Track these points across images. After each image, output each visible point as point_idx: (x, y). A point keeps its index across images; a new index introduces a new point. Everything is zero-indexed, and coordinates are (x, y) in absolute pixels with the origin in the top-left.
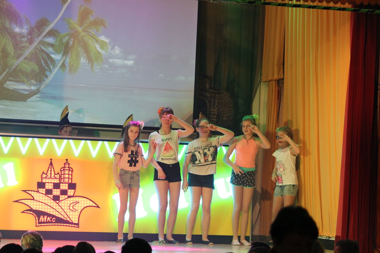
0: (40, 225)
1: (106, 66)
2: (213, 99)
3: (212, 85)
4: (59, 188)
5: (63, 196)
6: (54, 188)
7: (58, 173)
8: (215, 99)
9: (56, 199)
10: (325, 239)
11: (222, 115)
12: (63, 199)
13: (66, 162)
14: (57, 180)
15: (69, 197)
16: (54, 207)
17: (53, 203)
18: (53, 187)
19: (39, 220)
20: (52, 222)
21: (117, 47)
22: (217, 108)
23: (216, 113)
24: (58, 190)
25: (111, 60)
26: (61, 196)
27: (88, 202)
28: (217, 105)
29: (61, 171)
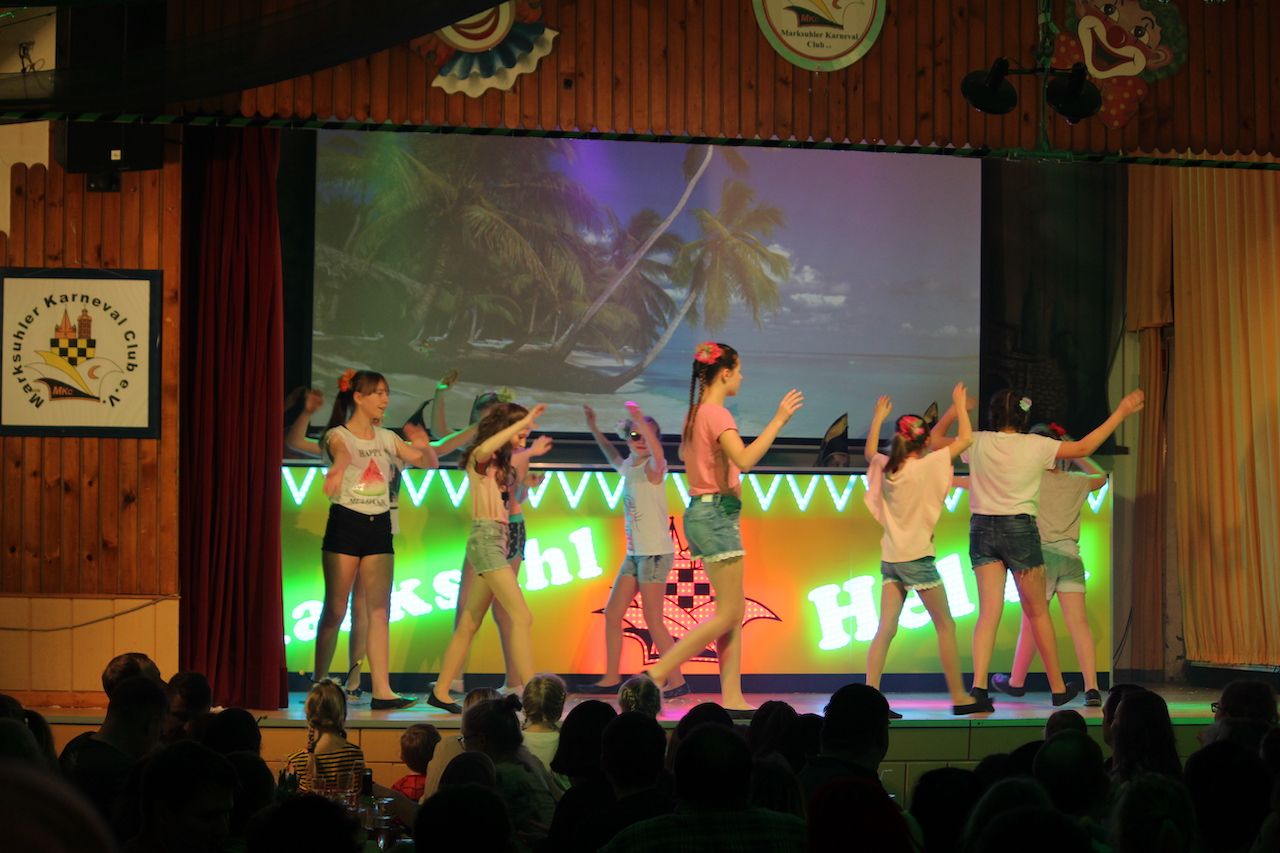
0: (652, 661)
1: (785, 309)
3: (1019, 342)
4: (692, 581)
5: (701, 597)
6: (679, 581)
7: (688, 548)
9: (685, 603)
10: (1272, 671)
12: (701, 603)
14: (686, 564)
15: (713, 599)
16: (683, 623)
17: (680, 613)
18: (677, 578)
19: (649, 651)
21: (807, 268)
24: (690, 584)
25: (795, 297)
26: (695, 597)
27: (755, 610)
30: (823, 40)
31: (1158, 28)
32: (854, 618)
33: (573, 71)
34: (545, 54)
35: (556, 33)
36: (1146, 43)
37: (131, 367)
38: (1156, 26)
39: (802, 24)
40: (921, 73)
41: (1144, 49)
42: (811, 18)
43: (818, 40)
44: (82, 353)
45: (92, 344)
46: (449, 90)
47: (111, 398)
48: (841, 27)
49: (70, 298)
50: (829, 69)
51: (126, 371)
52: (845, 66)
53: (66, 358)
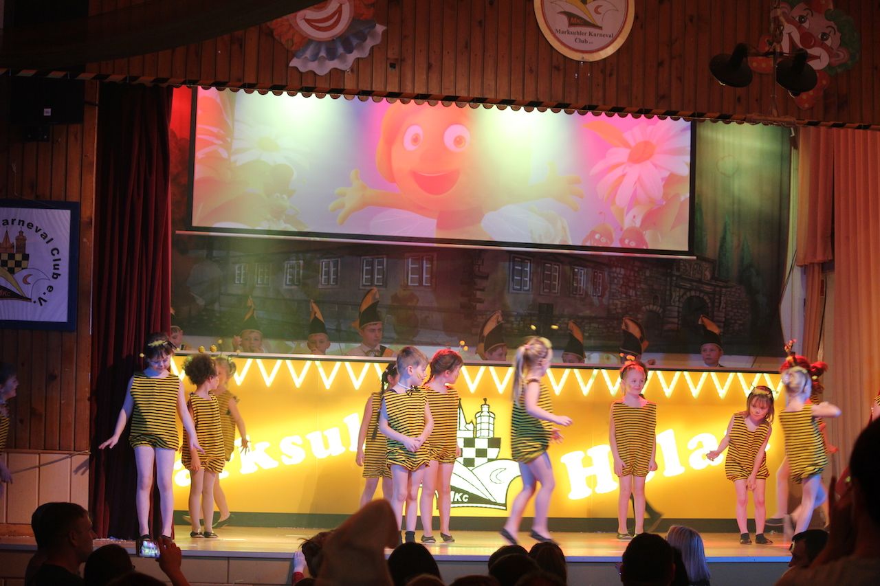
2: (717, 297)
3: (716, 272)
4: (474, 447)
5: (481, 459)
6: (465, 446)
7: (472, 422)
8: (721, 296)
9: (469, 463)
11: (733, 321)
12: (480, 463)
13: (484, 403)
14: (470, 434)
15: (490, 460)
16: (466, 478)
17: (464, 471)
18: (463, 444)
20: (463, 502)
22: (724, 310)
23: (724, 319)
24: (472, 449)
26: (476, 459)
28: (724, 305)
29: (476, 418)
30: (587, 37)
31: (838, 35)
32: (595, 476)
33: (396, 57)
34: (375, 44)
35: (385, 28)
36: (829, 45)
37: (55, 276)
38: (837, 32)
39: (571, 25)
40: (660, 64)
41: (829, 50)
42: (578, 21)
43: (582, 38)
44: (18, 264)
45: (26, 257)
46: (302, 70)
47: (40, 299)
48: (600, 28)
49: (10, 222)
50: (591, 60)
51: (51, 278)
52: (603, 58)
53: (6, 268)
